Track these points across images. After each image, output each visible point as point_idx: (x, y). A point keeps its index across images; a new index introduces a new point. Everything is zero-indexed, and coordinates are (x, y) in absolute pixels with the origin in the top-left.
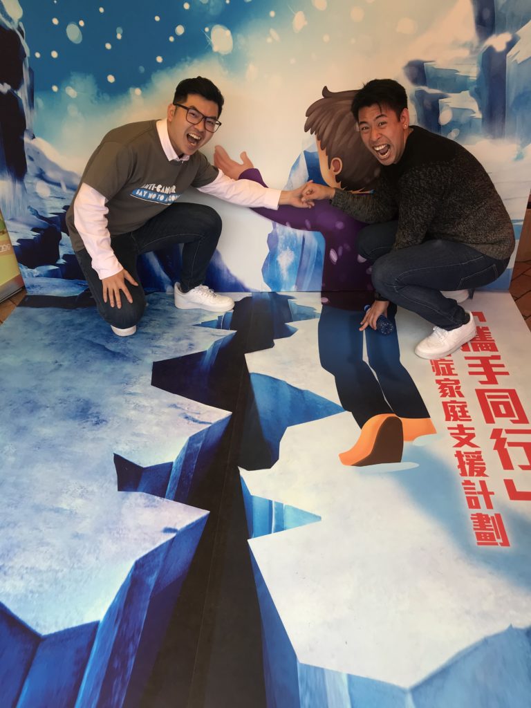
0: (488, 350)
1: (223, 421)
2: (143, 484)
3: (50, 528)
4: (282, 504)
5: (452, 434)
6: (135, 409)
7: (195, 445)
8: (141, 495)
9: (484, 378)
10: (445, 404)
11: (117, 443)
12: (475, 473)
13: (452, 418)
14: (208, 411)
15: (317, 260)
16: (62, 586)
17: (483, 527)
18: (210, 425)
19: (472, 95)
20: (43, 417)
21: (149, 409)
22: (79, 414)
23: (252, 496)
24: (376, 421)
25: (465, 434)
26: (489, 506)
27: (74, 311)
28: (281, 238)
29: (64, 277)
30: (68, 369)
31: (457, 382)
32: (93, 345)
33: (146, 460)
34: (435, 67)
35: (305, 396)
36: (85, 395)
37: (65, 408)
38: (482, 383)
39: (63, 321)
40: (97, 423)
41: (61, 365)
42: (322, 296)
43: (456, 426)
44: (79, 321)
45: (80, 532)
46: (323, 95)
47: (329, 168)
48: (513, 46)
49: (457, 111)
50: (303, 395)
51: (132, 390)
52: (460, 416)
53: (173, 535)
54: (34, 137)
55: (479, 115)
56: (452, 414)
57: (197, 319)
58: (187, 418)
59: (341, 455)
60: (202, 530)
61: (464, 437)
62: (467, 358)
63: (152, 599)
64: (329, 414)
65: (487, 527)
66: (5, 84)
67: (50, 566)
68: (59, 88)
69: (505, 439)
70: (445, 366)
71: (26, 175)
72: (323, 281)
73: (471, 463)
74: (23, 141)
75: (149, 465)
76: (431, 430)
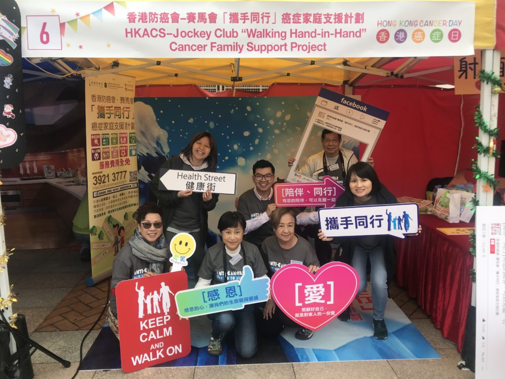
46: (277, 180)
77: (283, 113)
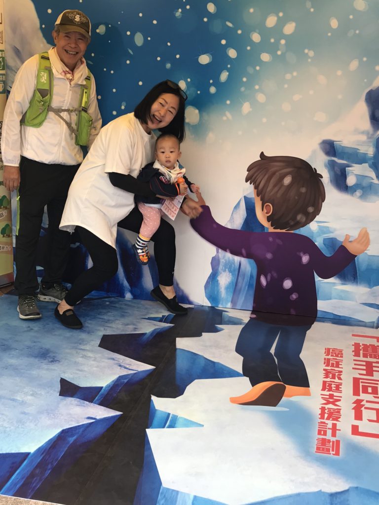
0: (376, 358)
1: (147, 371)
2: (78, 395)
4: (178, 416)
5: (322, 398)
6: (82, 357)
7: (122, 381)
8: (76, 400)
9: (364, 372)
10: (324, 383)
11: (64, 373)
12: (331, 419)
13: (327, 390)
14: (137, 364)
15: (249, 282)
16: (9, 434)
17: (324, 445)
18: (137, 372)
19: (370, 167)
20: (13, 354)
21: (93, 359)
22: (40, 355)
23: (156, 410)
25: (333, 399)
26: (334, 435)
28: (222, 261)
30: (36, 331)
31: (340, 372)
33: (84, 383)
34: (343, 145)
35: (216, 365)
36: (48, 346)
37: (30, 351)
38: (361, 374)
40: (52, 361)
41: (32, 329)
42: (252, 314)
43: (328, 394)
45: (27, 412)
46: (261, 157)
47: (263, 210)
49: (361, 177)
50: (214, 365)
51: (82, 347)
52: (334, 390)
53: (93, 421)
55: (376, 181)
56: (328, 387)
57: (145, 315)
58: (120, 366)
59: (230, 398)
60: (114, 421)
61: (331, 400)
62: (354, 360)
63: (68, 447)
64: (231, 377)
65: (327, 445)
69: (364, 405)
70: (334, 362)
73: (331, 414)
75: (85, 386)
76: (308, 394)
77: (279, 17)
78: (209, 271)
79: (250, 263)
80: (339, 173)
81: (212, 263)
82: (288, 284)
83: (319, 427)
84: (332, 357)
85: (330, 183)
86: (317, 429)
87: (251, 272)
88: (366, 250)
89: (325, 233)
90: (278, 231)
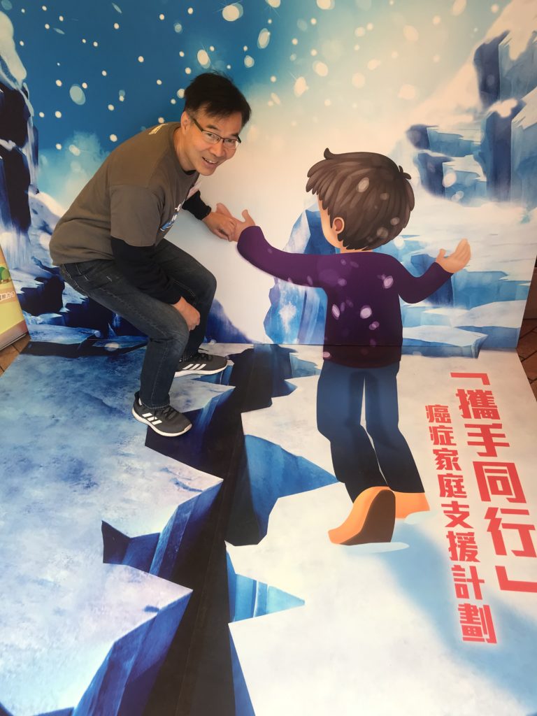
0: (489, 417)
1: (213, 488)
2: (129, 557)
3: (32, 602)
4: (266, 585)
5: (445, 512)
6: (126, 471)
7: (184, 515)
8: (125, 569)
9: (483, 449)
10: (441, 477)
11: (106, 509)
12: (466, 558)
13: (447, 494)
14: (199, 477)
15: (319, 314)
16: (40, 667)
17: (470, 620)
18: (199, 493)
19: (476, 159)
20: (36, 478)
21: (141, 473)
22: (71, 475)
23: (236, 575)
24: (369, 494)
25: (459, 512)
26: (478, 596)
27: (75, 360)
28: (283, 293)
29: (67, 324)
30: (64, 425)
31: (455, 453)
32: (91, 399)
33: (134, 529)
34: (439, 132)
35: (299, 463)
36: (79, 455)
37: (58, 468)
38: (481, 454)
39: (63, 371)
40: (88, 487)
41: (57, 421)
42: (324, 350)
43: (450, 503)
44: (80, 371)
45: (62, 607)
46: (325, 156)
47: (331, 227)
48: (519, 112)
49: (462, 175)
50: (297, 462)
51: (124, 450)
52: (456, 492)
53: (154, 615)
54: (38, 192)
55: (483, 178)
56: (447, 489)
58: (177, 484)
59: (330, 532)
60: (183, 611)
61: (457, 515)
62: (467, 426)
63: (127, 686)
64: (322, 485)
65: (475, 621)
66: (10, 142)
67: (30, 645)
68: (62, 145)
69: (500, 520)
70: (443, 434)
71: (30, 228)
72: (325, 336)
73: (463, 546)
74: (27, 196)
75: (136, 536)
76: (424, 507)
78: (267, 305)
79: (318, 293)
80: (433, 170)
81: (270, 296)
82: (366, 313)
83: (456, 580)
84: (437, 425)
85: (420, 186)
86: (453, 584)
87: (320, 303)
88: (465, 266)
89: (413, 249)
90: (353, 251)
